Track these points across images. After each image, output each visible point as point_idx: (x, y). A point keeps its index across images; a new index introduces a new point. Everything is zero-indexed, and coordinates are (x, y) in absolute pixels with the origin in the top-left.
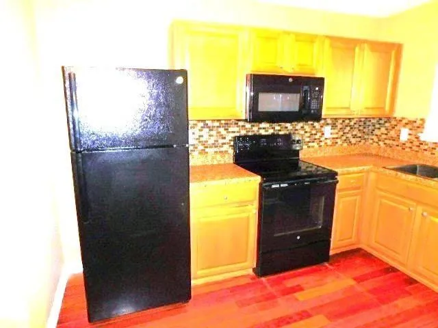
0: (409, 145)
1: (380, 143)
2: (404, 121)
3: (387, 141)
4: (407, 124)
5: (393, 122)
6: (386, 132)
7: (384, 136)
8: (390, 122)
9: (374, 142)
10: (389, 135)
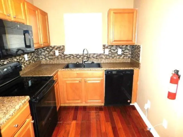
0: (60, 57)
1: (46, 58)
2: (56, 47)
3: (49, 57)
4: (57, 48)
5: (51, 48)
6: (48, 53)
7: (47, 55)
8: (49, 48)
9: (43, 58)
10: (50, 54)
